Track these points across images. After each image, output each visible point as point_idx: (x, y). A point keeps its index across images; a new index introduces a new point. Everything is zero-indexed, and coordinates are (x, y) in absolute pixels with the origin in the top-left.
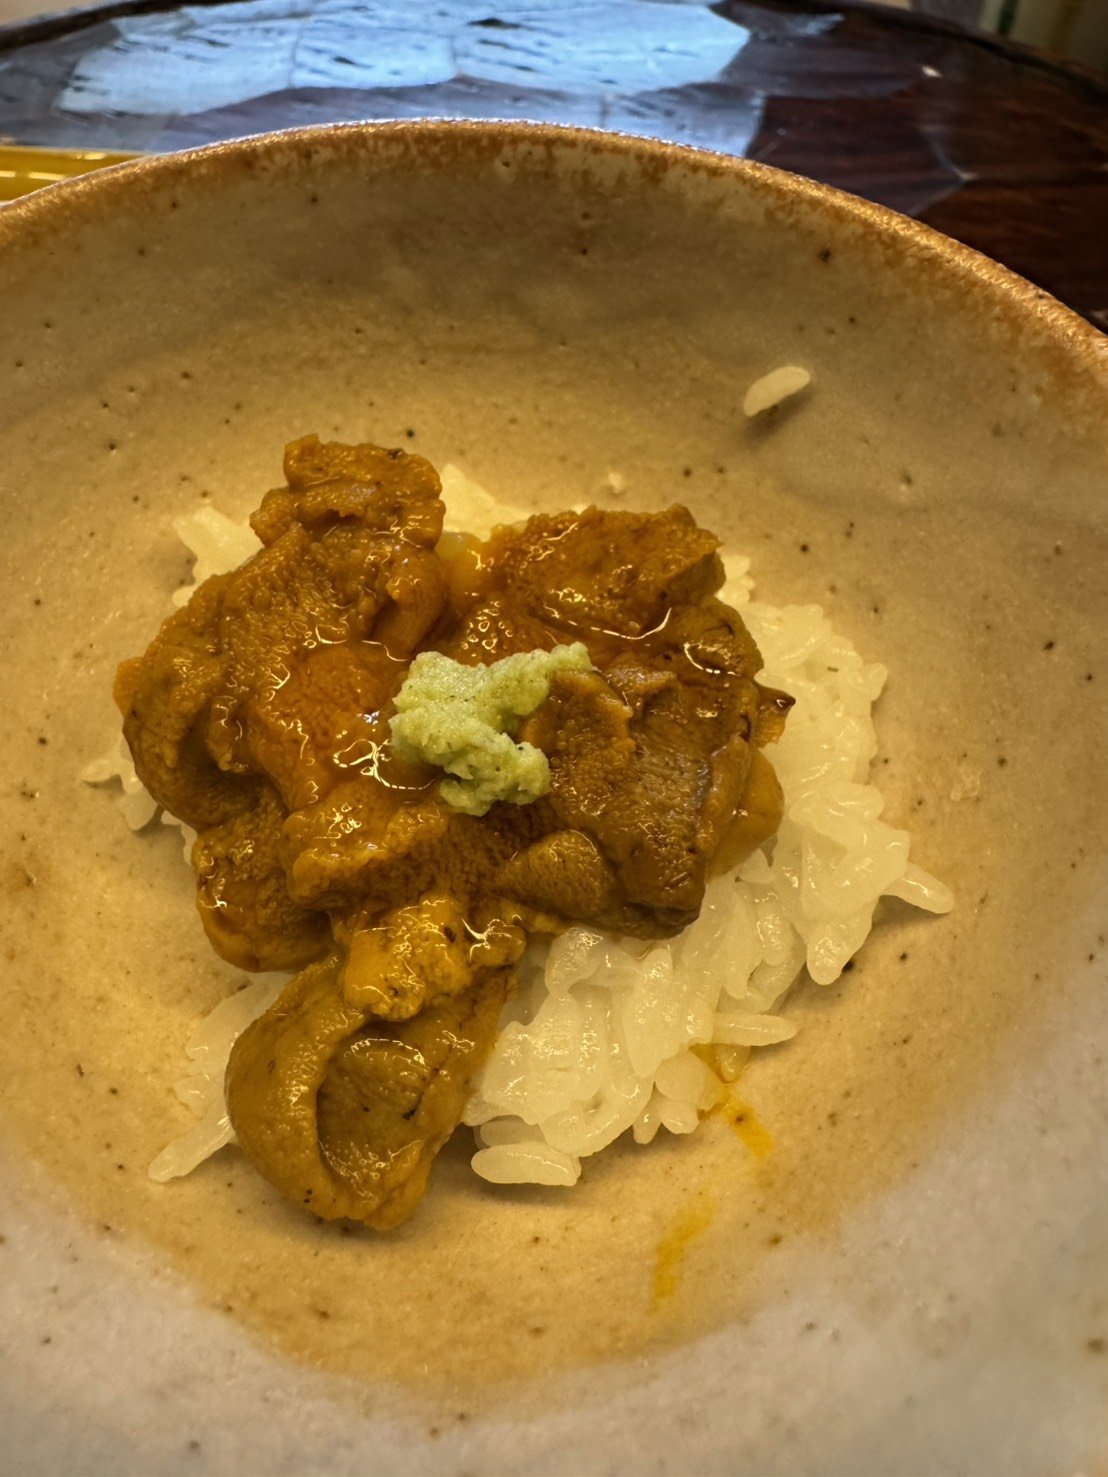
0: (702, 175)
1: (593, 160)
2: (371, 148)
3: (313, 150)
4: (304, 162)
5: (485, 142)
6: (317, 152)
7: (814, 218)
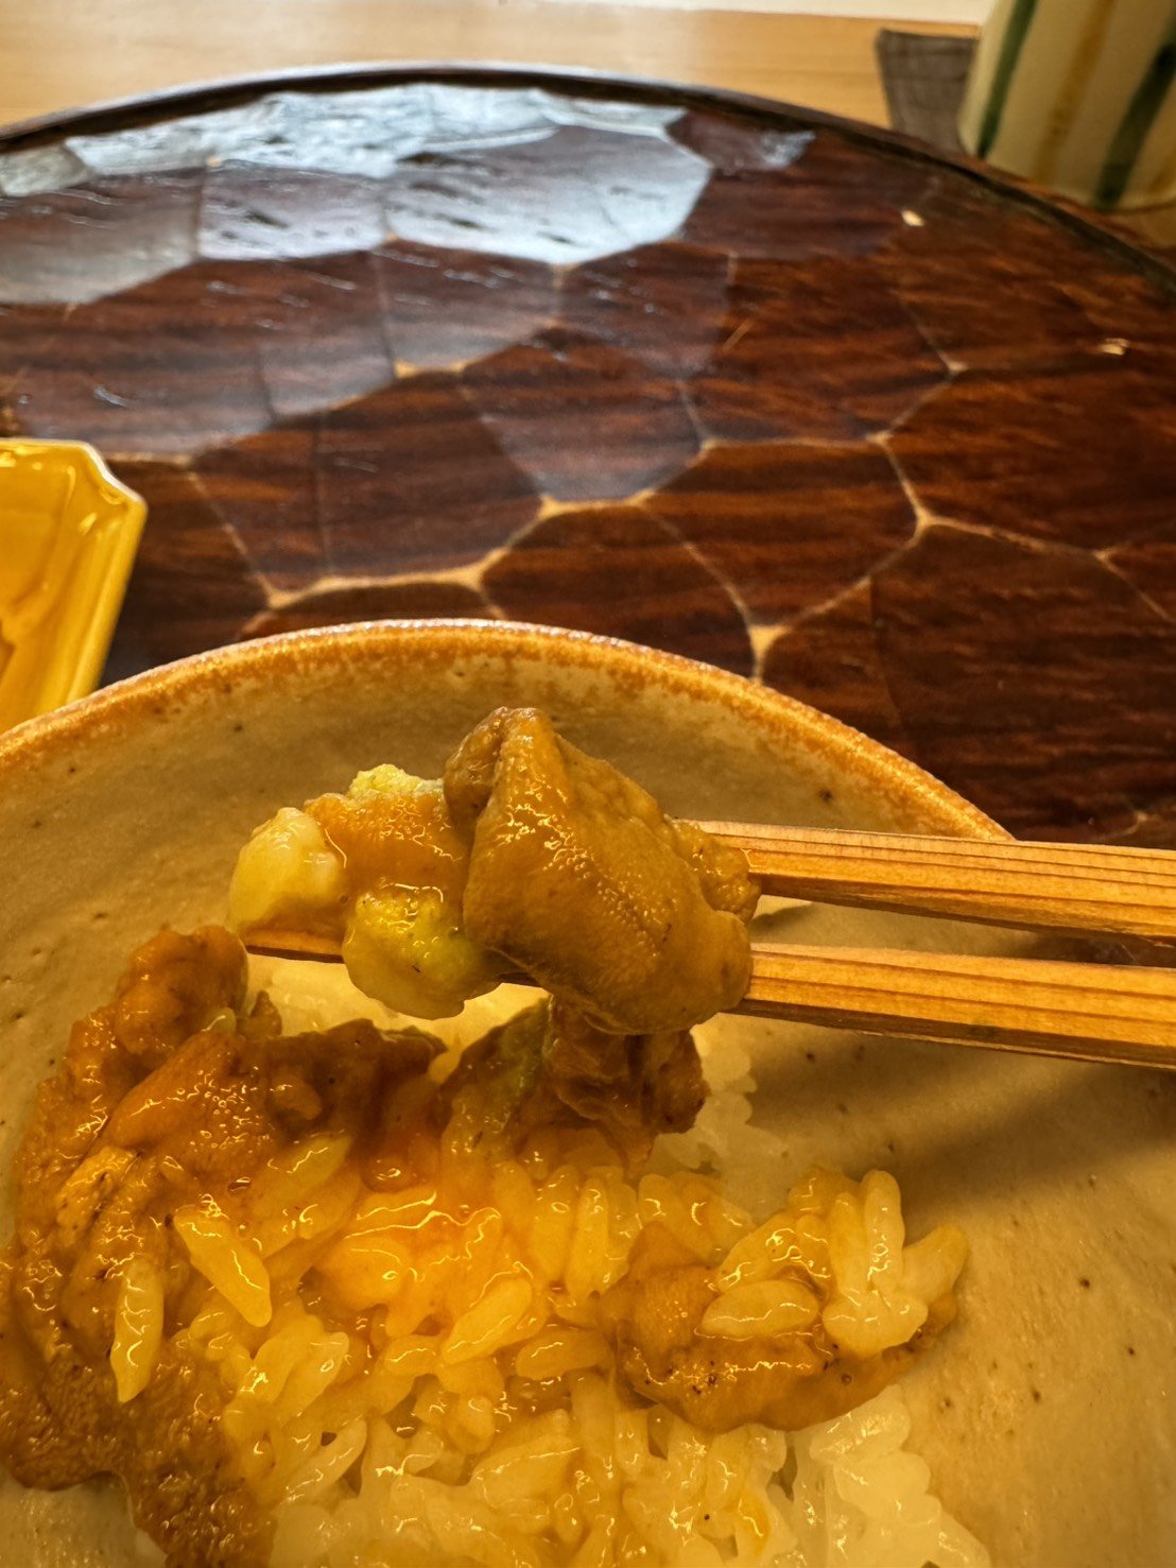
0: (685, 697)
1: (559, 673)
2: (302, 672)
3: (233, 683)
4: (223, 697)
5: (434, 655)
6: (238, 684)
7: (814, 759)
